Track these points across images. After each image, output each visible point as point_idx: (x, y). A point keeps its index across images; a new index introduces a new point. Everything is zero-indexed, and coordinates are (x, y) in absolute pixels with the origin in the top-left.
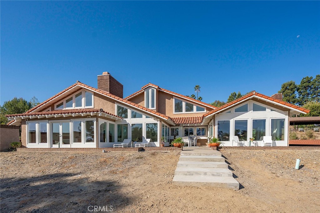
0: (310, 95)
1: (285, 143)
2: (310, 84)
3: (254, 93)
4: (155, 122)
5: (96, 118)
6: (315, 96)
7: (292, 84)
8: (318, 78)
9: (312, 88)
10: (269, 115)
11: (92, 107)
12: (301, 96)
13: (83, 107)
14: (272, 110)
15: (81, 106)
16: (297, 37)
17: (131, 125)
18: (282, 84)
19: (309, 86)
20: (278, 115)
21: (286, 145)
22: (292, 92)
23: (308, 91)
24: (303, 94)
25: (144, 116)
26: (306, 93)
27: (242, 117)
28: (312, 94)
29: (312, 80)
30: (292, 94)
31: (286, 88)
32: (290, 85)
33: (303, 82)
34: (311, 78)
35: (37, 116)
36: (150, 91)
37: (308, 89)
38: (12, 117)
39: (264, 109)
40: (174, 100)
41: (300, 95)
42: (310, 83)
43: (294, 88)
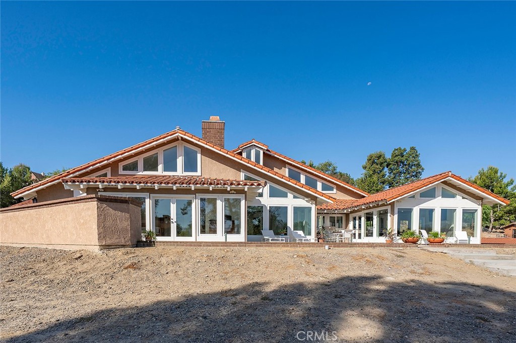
0: (403, 175)
1: (476, 240)
2: (403, 159)
3: (450, 175)
4: (308, 205)
5: (244, 195)
6: (408, 176)
7: (381, 156)
8: (413, 151)
9: (406, 165)
10: (459, 204)
11: (199, 173)
12: (392, 176)
13: (180, 172)
14: (463, 198)
15: (175, 170)
16: (368, 84)
17: (268, 209)
18: (369, 154)
19: (401, 162)
20: (470, 205)
21: (479, 242)
22: (381, 168)
23: (401, 169)
24: (394, 172)
25: (290, 196)
26: (398, 171)
27: (428, 205)
28: (405, 173)
29: (405, 153)
30: (381, 171)
31: (374, 162)
32: (379, 157)
33: (394, 155)
34: (405, 150)
35: (135, 184)
36: (253, 152)
37: (400, 165)
38: (77, 183)
39: (453, 196)
40: (287, 170)
41: (390, 173)
42: (403, 157)
43: (384, 162)
